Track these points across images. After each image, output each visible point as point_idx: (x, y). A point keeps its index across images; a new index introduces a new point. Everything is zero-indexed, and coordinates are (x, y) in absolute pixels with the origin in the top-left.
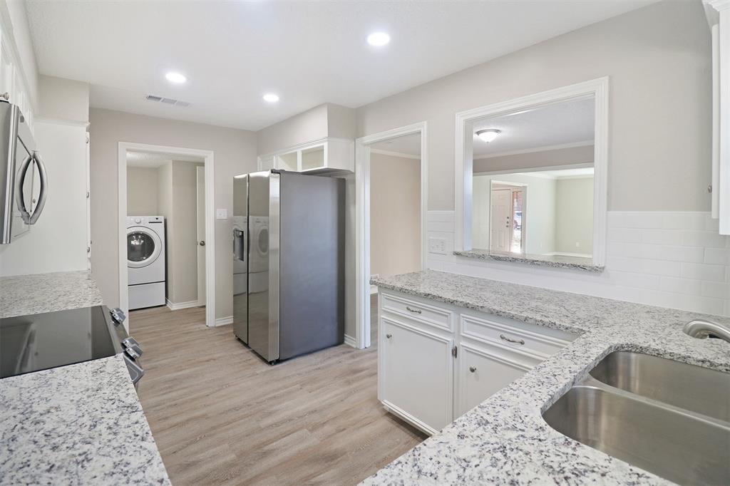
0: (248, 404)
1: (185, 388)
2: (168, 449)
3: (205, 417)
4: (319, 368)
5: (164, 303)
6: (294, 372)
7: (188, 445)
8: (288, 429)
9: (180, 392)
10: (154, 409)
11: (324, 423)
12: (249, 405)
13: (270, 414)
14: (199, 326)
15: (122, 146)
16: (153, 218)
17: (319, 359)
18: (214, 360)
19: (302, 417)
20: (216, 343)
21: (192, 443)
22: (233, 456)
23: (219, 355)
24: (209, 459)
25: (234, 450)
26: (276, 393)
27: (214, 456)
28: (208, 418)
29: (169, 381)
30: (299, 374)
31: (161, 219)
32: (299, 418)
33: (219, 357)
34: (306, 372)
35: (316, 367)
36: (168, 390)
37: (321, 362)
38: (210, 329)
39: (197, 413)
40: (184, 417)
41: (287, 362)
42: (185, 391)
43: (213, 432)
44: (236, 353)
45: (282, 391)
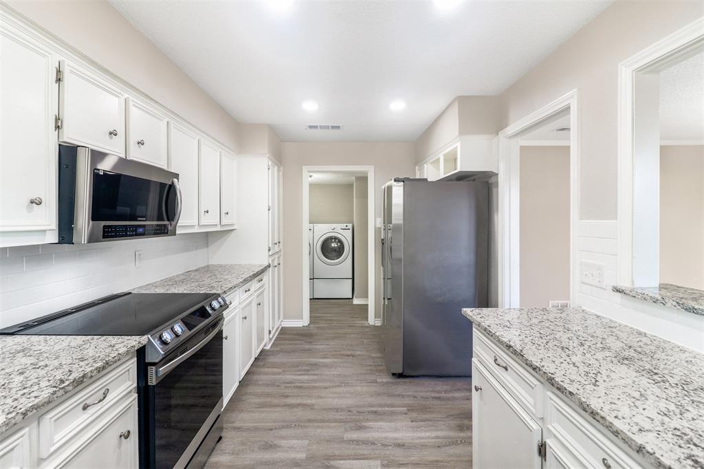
0: (350, 409)
1: (315, 375)
2: (269, 424)
3: (311, 407)
4: (439, 398)
5: (351, 297)
6: (410, 393)
7: (283, 427)
8: (365, 452)
9: (311, 377)
10: (285, 385)
11: (402, 464)
12: (349, 411)
13: (360, 428)
14: (363, 322)
15: (305, 169)
16: (344, 226)
17: (445, 387)
18: (353, 356)
19: (386, 445)
20: (365, 341)
21: (287, 427)
22: (303, 456)
23: (358, 353)
24: (286, 449)
25: (308, 450)
26: (380, 409)
27: (292, 447)
28: (314, 409)
29: (311, 364)
30: (414, 397)
31: (350, 226)
32: (383, 445)
33: (359, 355)
34: (422, 398)
35: (437, 395)
36: (304, 373)
37: (446, 392)
38: (370, 327)
39: (309, 401)
40: (298, 401)
41: (411, 380)
42: (315, 377)
43: (307, 424)
44: (373, 355)
45: (386, 409)
